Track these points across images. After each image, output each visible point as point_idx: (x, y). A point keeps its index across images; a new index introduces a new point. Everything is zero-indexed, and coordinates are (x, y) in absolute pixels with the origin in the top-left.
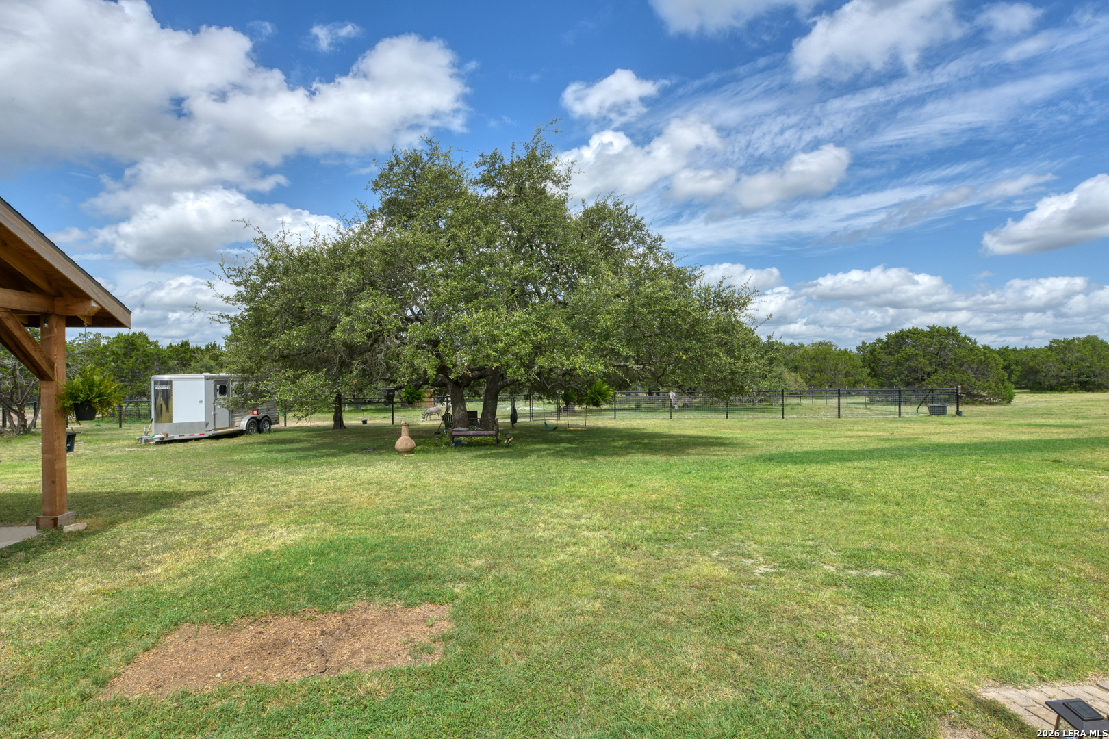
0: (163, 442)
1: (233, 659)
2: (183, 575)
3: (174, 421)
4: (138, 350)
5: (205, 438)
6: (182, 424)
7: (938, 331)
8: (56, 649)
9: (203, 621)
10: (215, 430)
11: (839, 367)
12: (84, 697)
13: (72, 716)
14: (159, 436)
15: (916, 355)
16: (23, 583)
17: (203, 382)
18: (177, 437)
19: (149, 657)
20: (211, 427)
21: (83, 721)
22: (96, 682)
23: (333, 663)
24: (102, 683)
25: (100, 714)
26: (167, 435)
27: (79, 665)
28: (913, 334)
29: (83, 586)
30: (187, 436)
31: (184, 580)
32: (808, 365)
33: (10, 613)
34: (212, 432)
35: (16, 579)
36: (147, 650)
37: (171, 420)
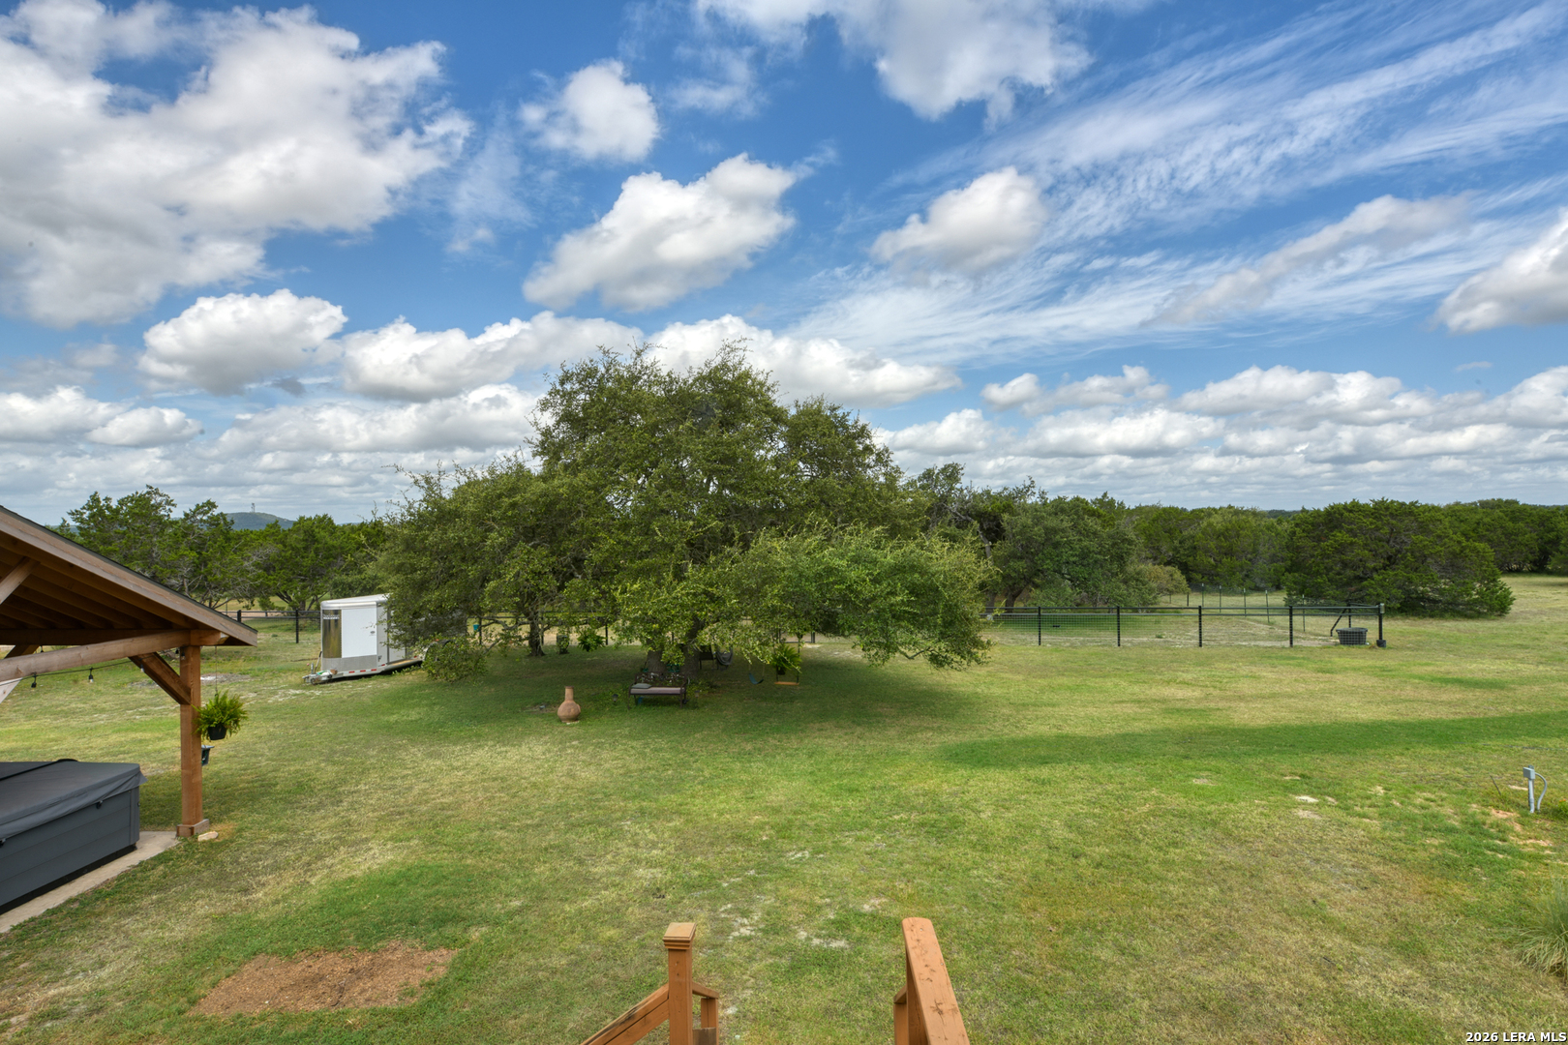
0: (331, 680)
1: (282, 989)
2: (276, 902)
3: (345, 654)
4: (319, 543)
5: (378, 674)
6: (352, 659)
7: (1387, 508)
8: (172, 971)
9: (274, 953)
10: (389, 663)
11: (1261, 549)
12: (181, 1012)
13: (170, 1025)
14: (327, 674)
15: (1352, 544)
16: (159, 901)
17: (375, 609)
18: (346, 674)
19: (230, 982)
20: (384, 660)
21: (176, 1030)
22: (189, 1002)
23: (344, 999)
24: (193, 1002)
25: (186, 1026)
26: (336, 672)
27: (183, 986)
28: (1351, 511)
29: (202, 908)
30: (357, 673)
31: (276, 907)
32: (1212, 544)
33: (146, 933)
34: (387, 667)
35: (154, 897)
36: (228, 976)
37: (339, 655)
